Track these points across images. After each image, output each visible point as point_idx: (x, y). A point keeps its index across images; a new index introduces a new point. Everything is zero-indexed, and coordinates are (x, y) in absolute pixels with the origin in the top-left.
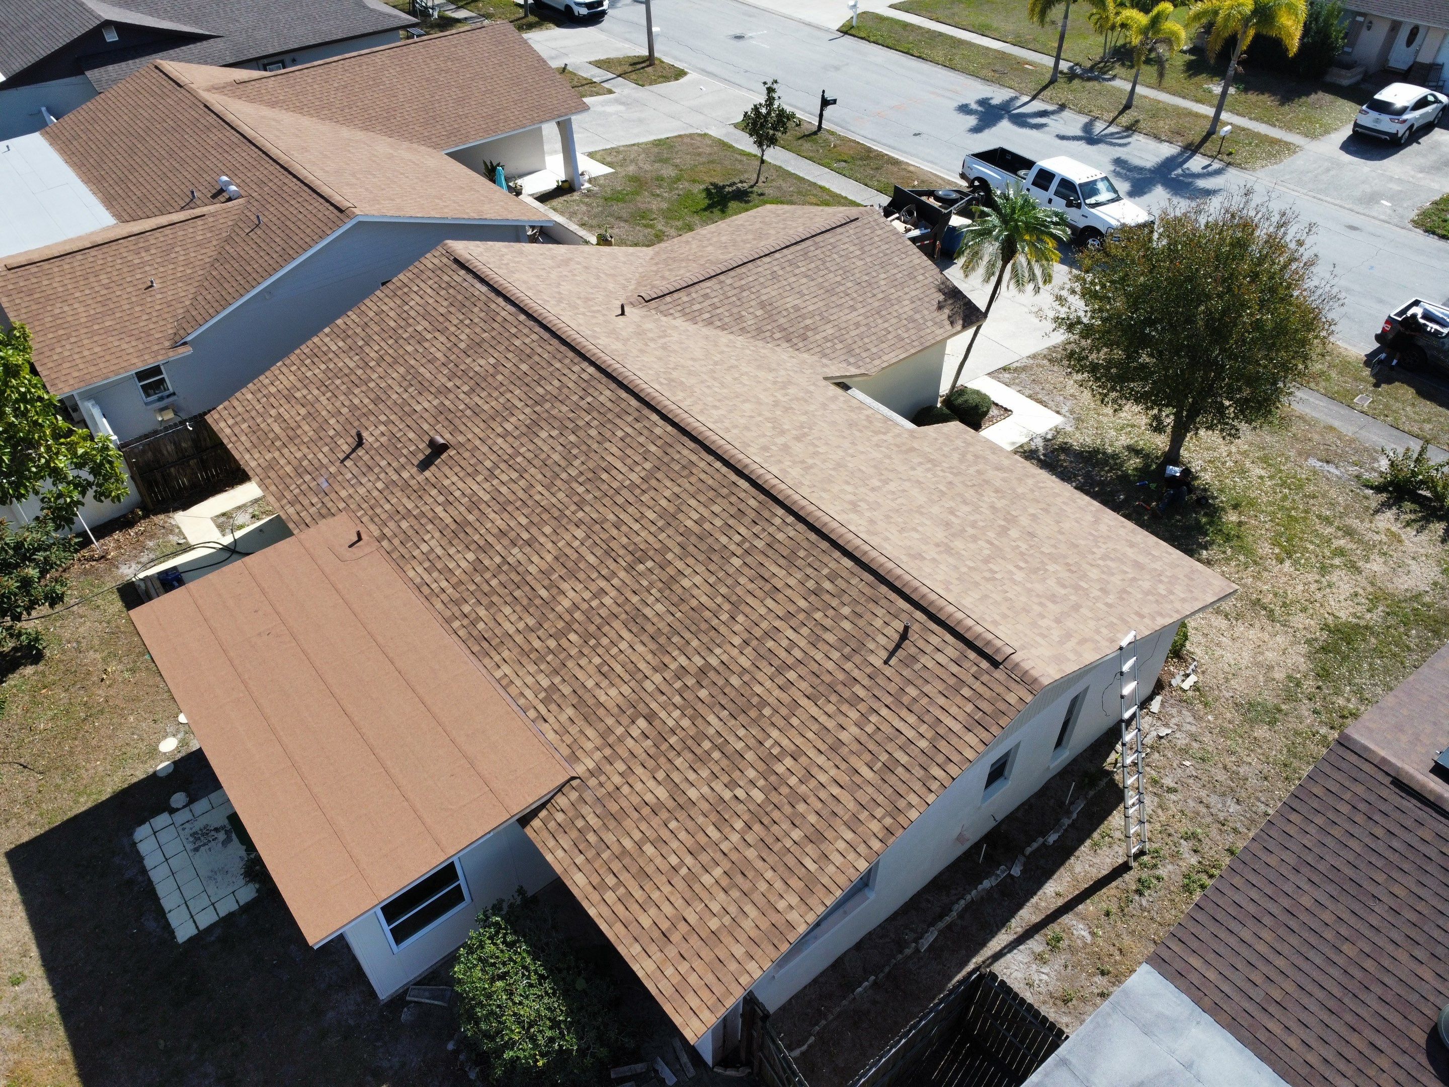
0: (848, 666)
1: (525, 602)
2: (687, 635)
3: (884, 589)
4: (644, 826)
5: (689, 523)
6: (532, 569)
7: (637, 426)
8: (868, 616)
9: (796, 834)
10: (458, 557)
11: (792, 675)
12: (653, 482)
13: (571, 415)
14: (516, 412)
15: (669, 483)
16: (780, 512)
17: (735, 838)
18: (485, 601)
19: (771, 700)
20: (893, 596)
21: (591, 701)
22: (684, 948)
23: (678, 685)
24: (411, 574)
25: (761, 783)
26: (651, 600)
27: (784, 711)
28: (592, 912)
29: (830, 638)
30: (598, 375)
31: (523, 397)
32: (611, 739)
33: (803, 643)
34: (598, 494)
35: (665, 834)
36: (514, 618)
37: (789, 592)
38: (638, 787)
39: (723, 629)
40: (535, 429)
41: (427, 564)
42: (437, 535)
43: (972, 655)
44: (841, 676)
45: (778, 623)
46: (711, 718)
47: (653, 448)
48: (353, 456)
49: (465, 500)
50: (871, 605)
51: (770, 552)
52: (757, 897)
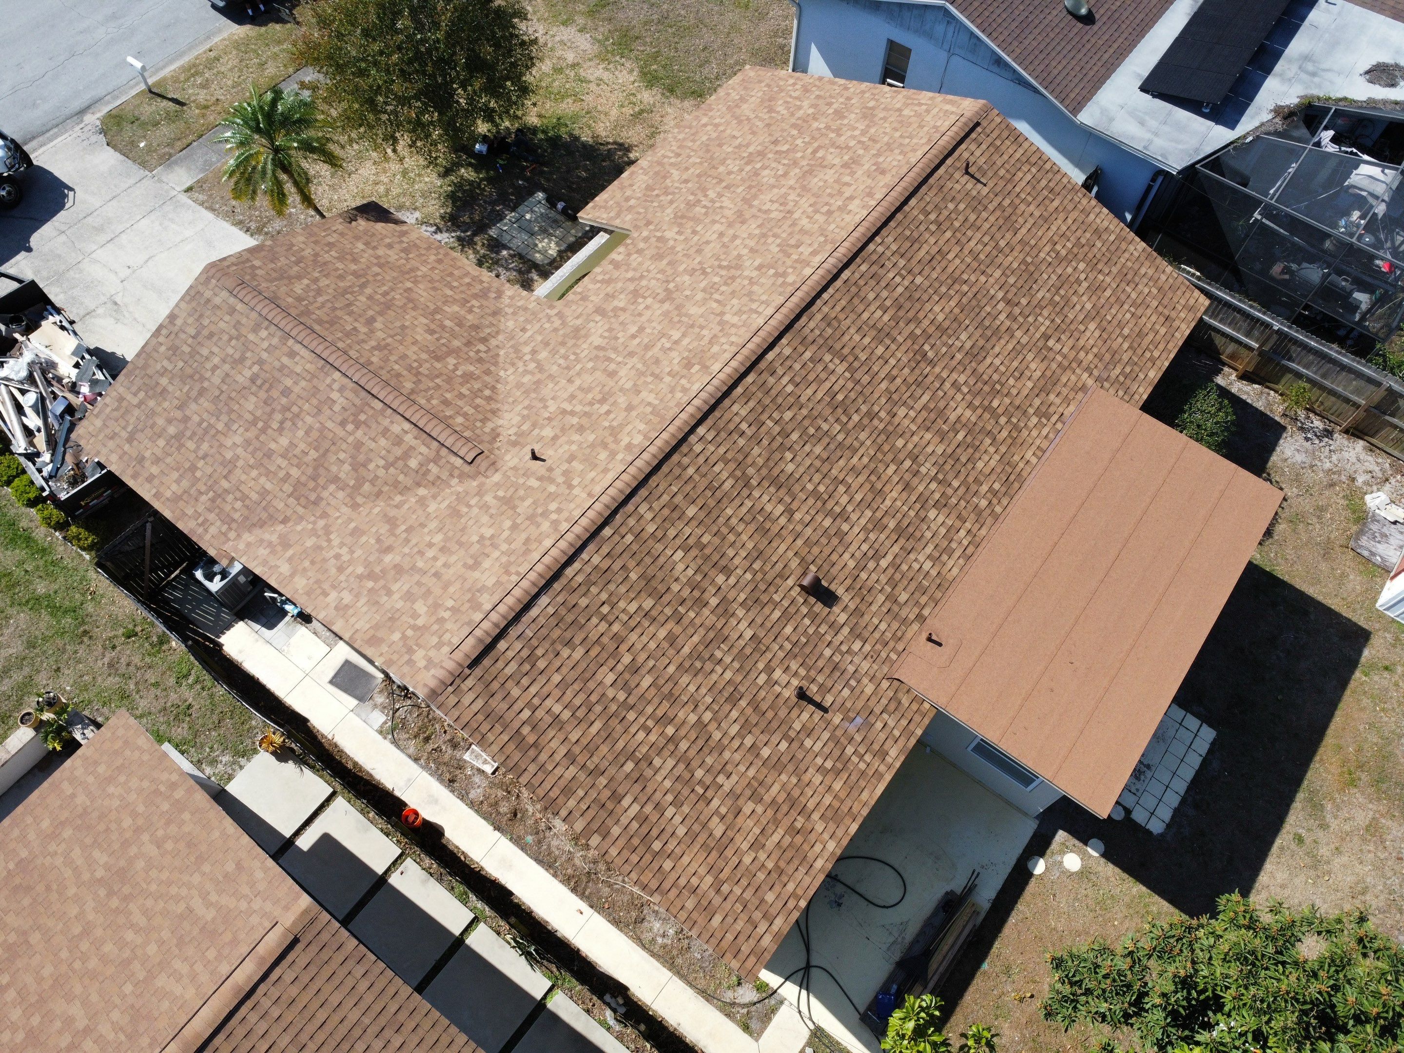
0: (991, 207)
1: (970, 450)
2: (983, 314)
3: (931, 181)
4: (1114, 336)
5: (886, 318)
6: (940, 451)
7: (780, 371)
8: (953, 193)
9: (1099, 244)
10: (934, 527)
11: (1002, 243)
12: (846, 351)
13: (765, 442)
14: (758, 507)
15: (846, 337)
16: (871, 247)
17: (1108, 279)
18: (974, 488)
19: (1021, 256)
20: (937, 175)
21: (1042, 382)
22: (1170, 307)
23: (1021, 319)
24: (955, 571)
25: (1074, 264)
26: (958, 344)
27: (1027, 249)
28: (1167, 364)
29: (973, 217)
30: (709, 422)
31: (737, 502)
32: (1066, 363)
33: (978, 235)
34: (860, 400)
35: (1115, 322)
36: (986, 458)
37: (941, 242)
38: (1091, 342)
39: (974, 289)
40: (782, 479)
41: (945, 557)
42: (912, 556)
43: (973, 135)
44: (998, 213)
45: (966, 252)
46: (1040, 295)
47: (808, 355)
48: (818, 699)
49: (872, 536)
50: (945, 190)
51: (908, 255)
52: (1136, 267)
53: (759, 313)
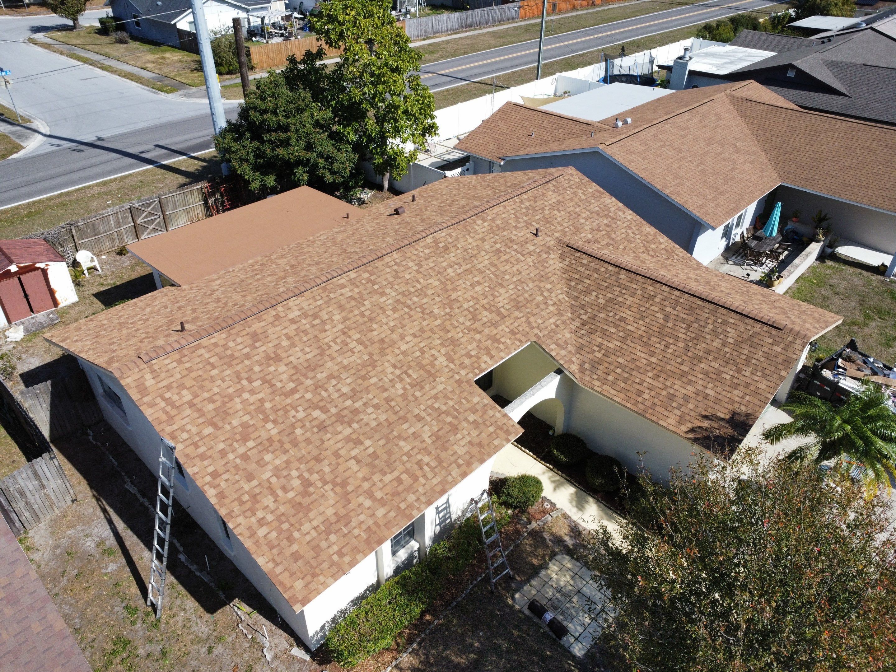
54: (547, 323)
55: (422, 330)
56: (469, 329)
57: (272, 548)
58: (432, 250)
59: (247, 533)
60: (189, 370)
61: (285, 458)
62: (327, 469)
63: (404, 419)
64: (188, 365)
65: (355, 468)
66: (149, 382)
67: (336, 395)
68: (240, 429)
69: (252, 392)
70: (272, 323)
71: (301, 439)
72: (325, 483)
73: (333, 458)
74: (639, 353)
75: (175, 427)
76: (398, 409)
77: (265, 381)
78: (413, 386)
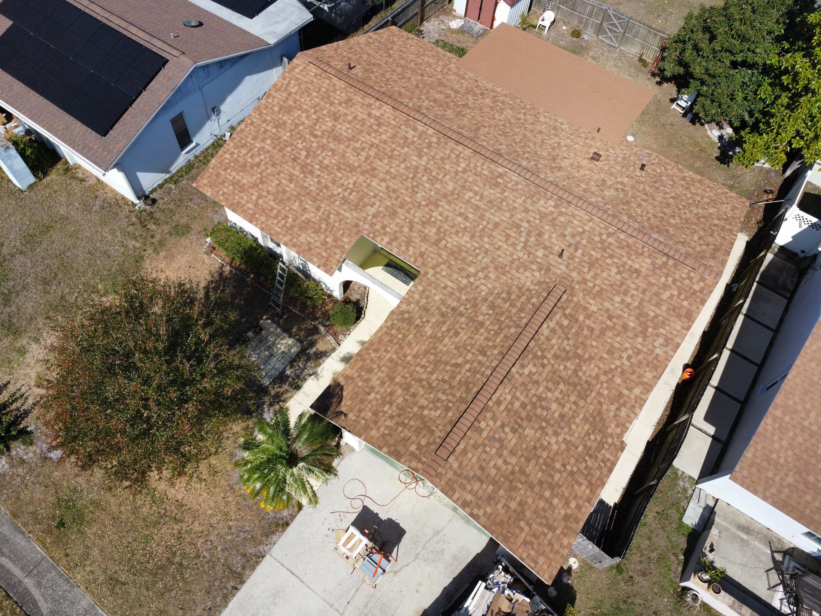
0: (369, 67)
2: (433, 84)
4: (425, 54)
5: (450, 111)
6: (510, 112)
9: (376, 44)
10: (547, 121)
11: (389, 69)
12: (475, 126)
15: (467, 124)
17: (395, 47)
18: (522, 107)
19: (394, 66)
21: (460, 77)
23: (430, 75)
25: (391, 54)
26: (453, 94)
27: (389, 64)
29: (377, 74)
32: (447, 69)
33: (388, 75)
34: (498, 127)
35: (418, 52)
36: (506, 100)
37: (397, 86)
38: (432, 60)
39: (420, 83)
42: (564, 129)
45: (399, 80)
46: (414, 67)
49: (562, 138)
51: (410, 97)
52: (384, 39)
53: (460, 153)
54: (445, 280)
55: (395, 191)
56: (411, 222)
57: (220, 163)
58: (490, 175)
59: (225, 150)
60: (312, 82)
61: (270, 149)
62: (269, 171)
63: (315, 200)
64: (315, 80)
65: (274, 185)
66: (297, 70)
67: (320, 158)
68: (281, 122)
69: (307, 117)
70: (363, 104)
71: (284, 152)
72: (260, 173)
73: (277, 171)
74: (417, 348)
75: (274, 94)
76: (321, 194)
77: (317, 120)
78: (343, 198)
